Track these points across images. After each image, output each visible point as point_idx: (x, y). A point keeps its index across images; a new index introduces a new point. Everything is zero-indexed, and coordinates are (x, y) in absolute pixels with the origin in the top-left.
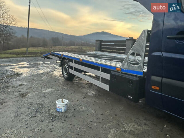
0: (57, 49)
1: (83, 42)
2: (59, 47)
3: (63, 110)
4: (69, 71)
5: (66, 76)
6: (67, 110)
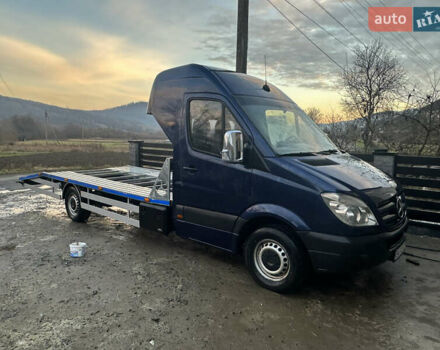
0: (32, 148)
1: (103, 126)
2: (34, 142)
3: (80, 254)
4: (79, 205)
5: (75, 214)
6: (84, 255)
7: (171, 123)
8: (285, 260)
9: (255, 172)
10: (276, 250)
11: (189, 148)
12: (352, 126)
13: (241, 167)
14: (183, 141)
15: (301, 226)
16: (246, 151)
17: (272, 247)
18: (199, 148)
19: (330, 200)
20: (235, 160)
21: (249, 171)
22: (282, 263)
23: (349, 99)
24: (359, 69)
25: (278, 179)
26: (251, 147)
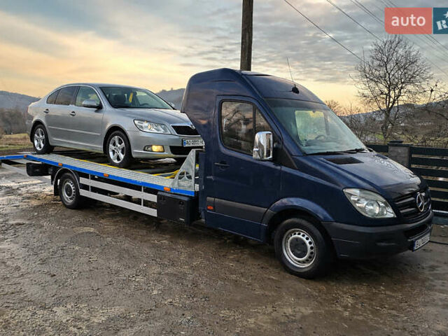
4: (77, 192)
5: (70, 201)
7: (204, 122)
8: (312, 248)
9: (284, 169)
10: (304, 239)
11: (221, 146)
12: (370, 118)
13: (271, 165)
14: (215, 139)
15: (325, 218)
16: (275, 150)
17: (300, 236)
18: (230, 146)
19: (351, 195)
20: (265, 158)
21: (279, 168)
22: (309, 251)
23: (367, 92)
24: (377, 63)
25: (305, 176)
26: (280, 146)
